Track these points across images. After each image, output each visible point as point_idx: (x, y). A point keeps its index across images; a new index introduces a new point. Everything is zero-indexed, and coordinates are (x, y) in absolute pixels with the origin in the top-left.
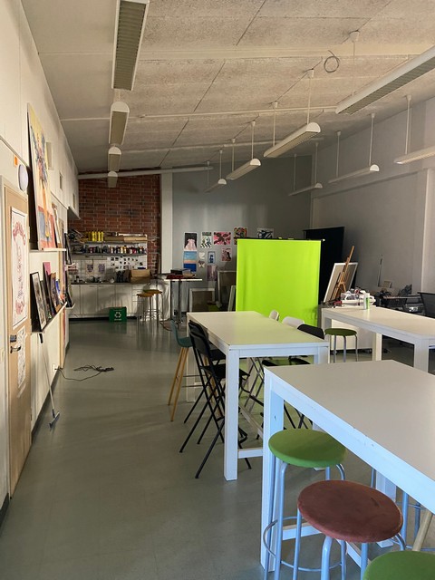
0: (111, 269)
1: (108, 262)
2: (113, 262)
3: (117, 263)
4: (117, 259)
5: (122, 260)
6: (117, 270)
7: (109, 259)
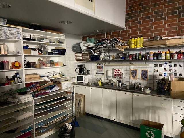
0: (154, 76)
1: (151, 69)
2: (156, 68)
3: (161, 70)
4: (161, 65)
5: (167, 66)
6: (161, 77)
7: (152, 65)
